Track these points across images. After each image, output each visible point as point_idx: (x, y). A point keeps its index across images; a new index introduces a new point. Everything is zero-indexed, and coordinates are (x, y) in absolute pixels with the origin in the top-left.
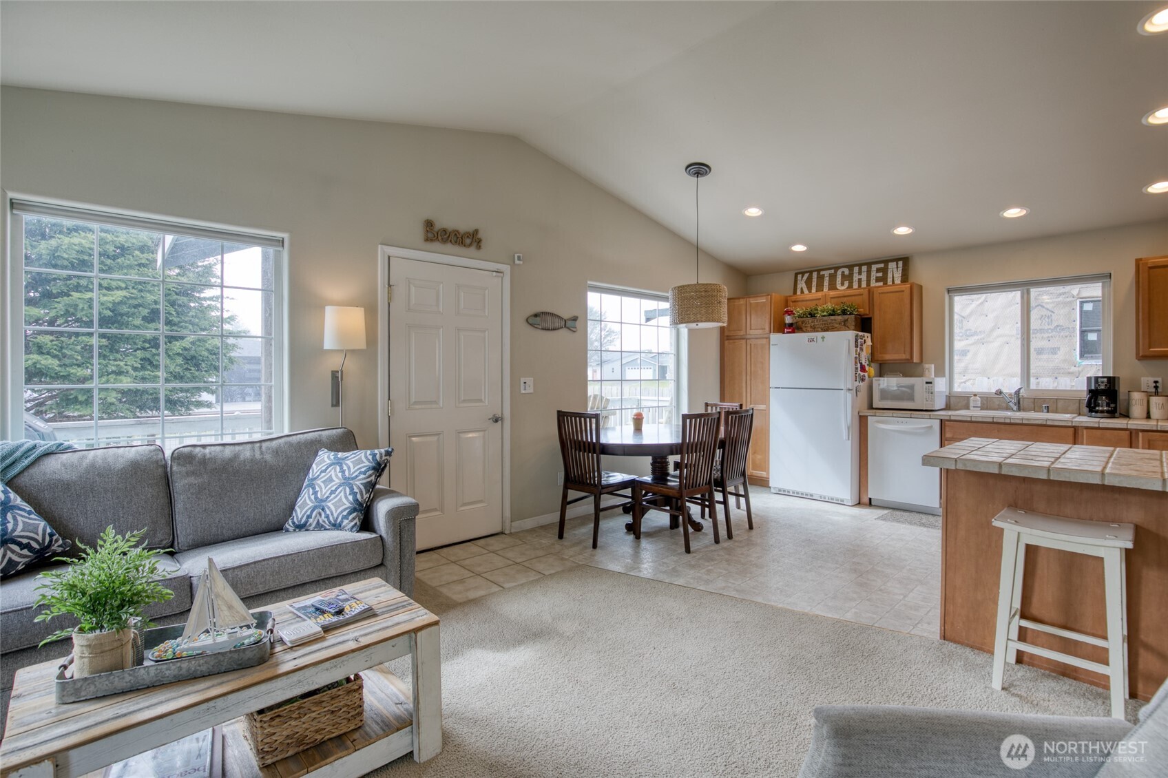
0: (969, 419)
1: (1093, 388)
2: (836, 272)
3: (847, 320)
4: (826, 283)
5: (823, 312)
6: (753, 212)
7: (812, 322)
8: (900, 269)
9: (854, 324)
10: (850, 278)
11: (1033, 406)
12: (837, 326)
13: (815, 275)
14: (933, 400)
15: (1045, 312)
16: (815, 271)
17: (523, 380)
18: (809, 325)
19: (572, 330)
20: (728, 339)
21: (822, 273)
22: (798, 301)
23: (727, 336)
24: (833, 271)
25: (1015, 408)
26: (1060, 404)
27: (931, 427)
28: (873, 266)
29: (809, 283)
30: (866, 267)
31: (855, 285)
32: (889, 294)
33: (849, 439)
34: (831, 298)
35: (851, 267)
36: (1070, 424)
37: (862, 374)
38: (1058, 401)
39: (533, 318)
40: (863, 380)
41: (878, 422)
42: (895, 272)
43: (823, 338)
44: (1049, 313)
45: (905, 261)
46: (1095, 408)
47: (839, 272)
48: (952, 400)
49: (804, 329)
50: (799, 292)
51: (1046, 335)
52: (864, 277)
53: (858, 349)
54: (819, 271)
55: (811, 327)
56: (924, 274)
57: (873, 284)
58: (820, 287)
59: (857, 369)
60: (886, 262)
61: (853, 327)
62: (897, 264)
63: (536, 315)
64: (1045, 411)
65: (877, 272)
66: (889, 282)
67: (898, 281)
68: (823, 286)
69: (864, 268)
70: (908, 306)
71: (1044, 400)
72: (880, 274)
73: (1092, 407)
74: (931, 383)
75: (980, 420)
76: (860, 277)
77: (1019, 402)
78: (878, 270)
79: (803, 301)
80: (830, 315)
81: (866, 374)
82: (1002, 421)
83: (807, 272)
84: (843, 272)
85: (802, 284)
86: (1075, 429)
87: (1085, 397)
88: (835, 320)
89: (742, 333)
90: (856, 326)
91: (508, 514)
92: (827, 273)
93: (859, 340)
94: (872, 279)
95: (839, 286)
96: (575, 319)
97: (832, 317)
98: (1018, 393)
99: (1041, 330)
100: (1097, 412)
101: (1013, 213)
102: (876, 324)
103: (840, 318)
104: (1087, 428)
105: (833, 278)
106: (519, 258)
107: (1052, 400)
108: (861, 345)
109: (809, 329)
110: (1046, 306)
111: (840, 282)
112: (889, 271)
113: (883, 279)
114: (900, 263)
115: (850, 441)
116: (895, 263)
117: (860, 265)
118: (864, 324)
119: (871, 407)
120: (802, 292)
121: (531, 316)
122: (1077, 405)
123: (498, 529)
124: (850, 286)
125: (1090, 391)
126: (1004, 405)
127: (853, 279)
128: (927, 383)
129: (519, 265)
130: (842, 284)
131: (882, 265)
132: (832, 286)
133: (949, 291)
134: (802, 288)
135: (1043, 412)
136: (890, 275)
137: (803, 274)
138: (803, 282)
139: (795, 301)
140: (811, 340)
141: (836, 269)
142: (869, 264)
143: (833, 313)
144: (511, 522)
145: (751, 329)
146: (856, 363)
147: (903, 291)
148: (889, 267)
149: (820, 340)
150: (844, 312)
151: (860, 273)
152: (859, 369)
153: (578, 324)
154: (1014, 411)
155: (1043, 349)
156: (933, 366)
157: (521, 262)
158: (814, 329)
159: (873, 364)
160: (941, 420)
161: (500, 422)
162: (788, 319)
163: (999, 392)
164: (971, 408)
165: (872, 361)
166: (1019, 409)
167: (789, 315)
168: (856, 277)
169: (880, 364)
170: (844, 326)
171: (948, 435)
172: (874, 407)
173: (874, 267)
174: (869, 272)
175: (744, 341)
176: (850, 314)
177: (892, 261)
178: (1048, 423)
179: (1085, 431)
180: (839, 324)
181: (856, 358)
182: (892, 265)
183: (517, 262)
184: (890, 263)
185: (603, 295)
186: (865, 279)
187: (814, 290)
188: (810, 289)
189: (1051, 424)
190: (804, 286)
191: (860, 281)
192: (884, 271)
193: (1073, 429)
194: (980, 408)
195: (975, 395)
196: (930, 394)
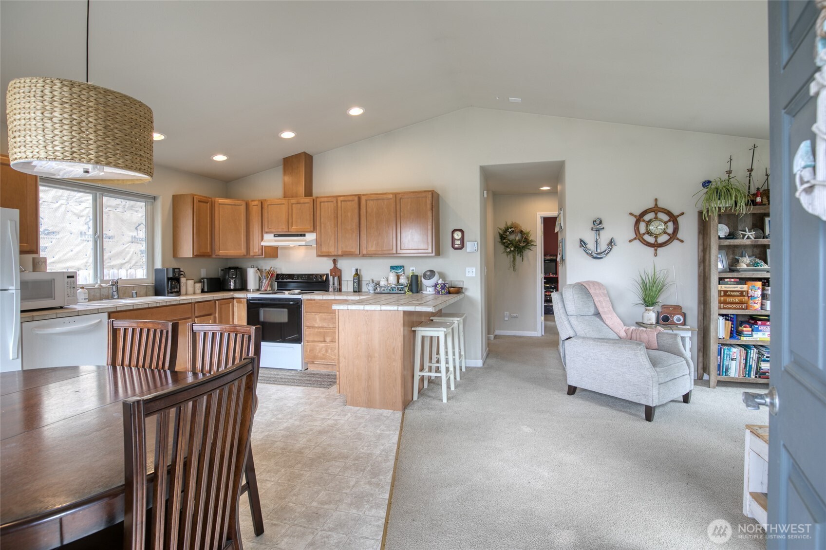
0: (132, 308)
14: (75, 295)
27: (101, 321)
74: (73, 277)
75: (140, 307)
82: (155, 305)
86: (192, 304)
122: (145, 289)
125: (169, 278)
126: (98, 295)
128: (69, 277)
135: (133, 297)
160: (108, 312)
178: (181, 303)
179: (196, 305)
194: (87, 300)
195: (82, 288)
196: (72, 289)
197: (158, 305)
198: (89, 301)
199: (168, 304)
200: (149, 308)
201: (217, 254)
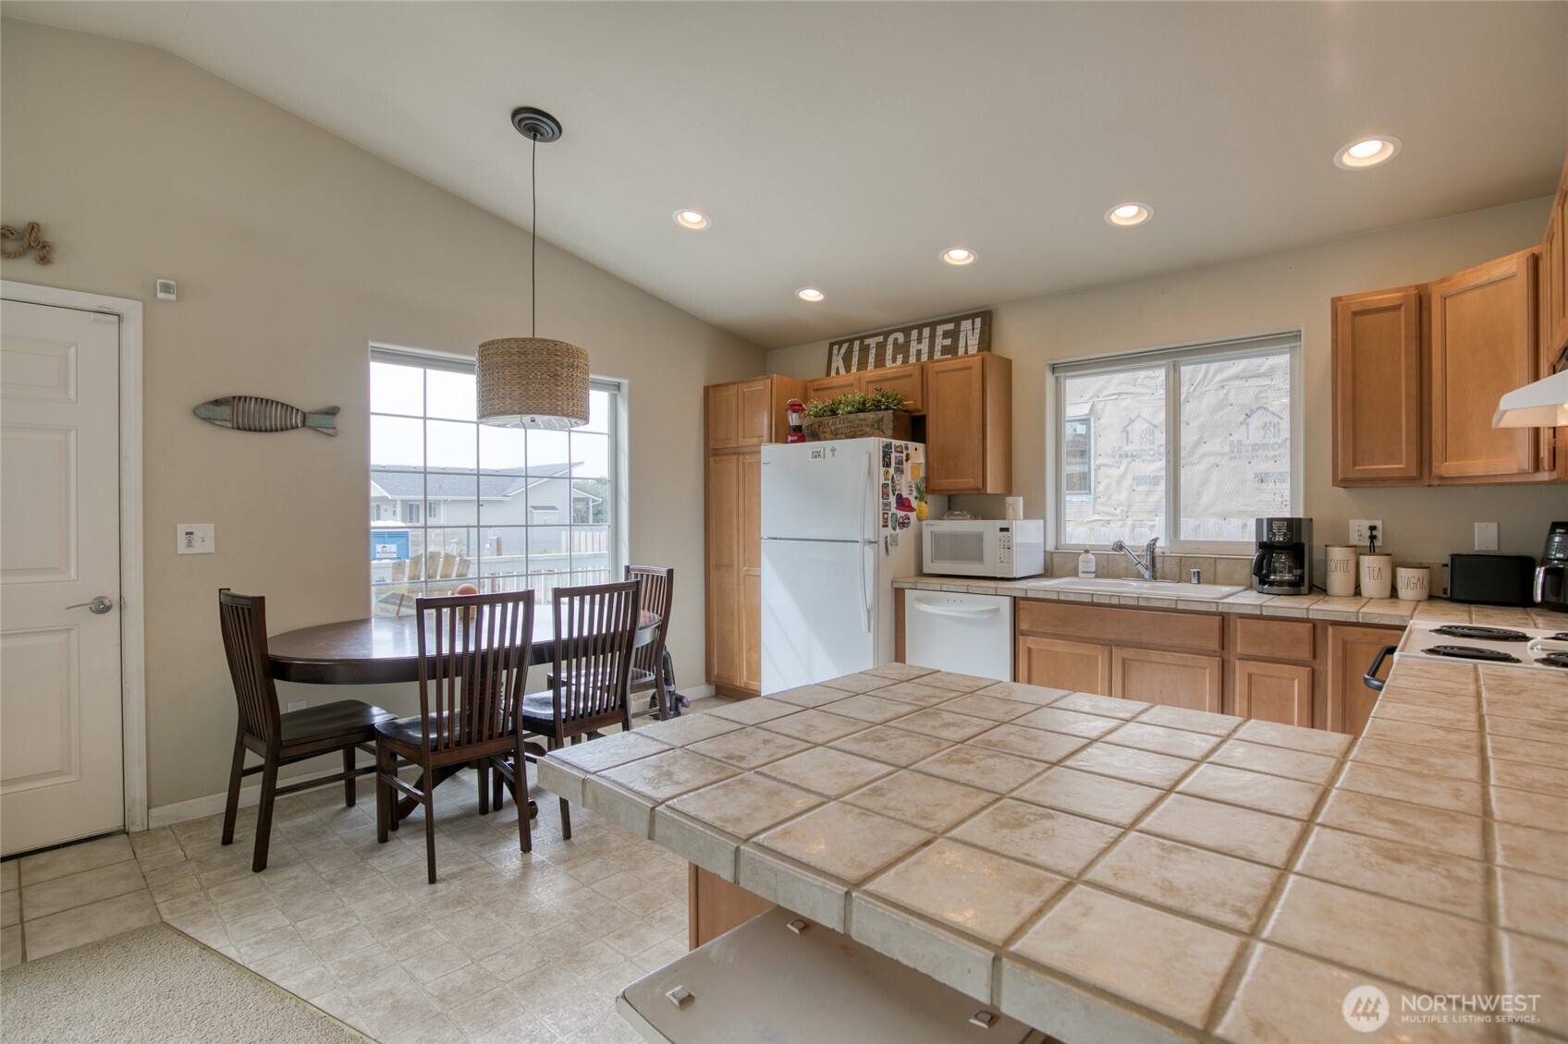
0: (1054, 597)
1: (1265, 539)
2: (886, 339)
3: (882, 420)
4: (871, 359)
5: (847, 406)
6: (692, 219)
7: (833, 424)
8: (977, 331)
9: (891, 425)
10: (902, 349)
11: (1178, 570)
12: (868, 429)
13: (857, 345)
14: (1010, 561)
15: (1269, 418)
16: (857, 339)
17: (182, 529)
18: (828, 430)
19: (330, 432)
20: (714, 455)
21: (867, 341)
22: (822, 389)
23: (714, 449)
24: (881, 339)
25: (1147, 574)
26: (1221, 567)
27: (997, 610)
28: (938, 327)
29: (847, 360)
30: (928, 329)
31: (912, 360)
32: (950, 374)
33: (869, 630)
34: (868, 382)
35: (906, 331)
36: (1214, 609)
37: (901, 514)
38: (1218, 562)
39: (211, 407)
40: (904, 524)
41: (920, 600)
42: (970, 337)
43: (833, 450)
44: (1276, 420)
45: (987, 318)
46: (1268, 576)
47: (891, 340)
48: (1056, 559)
49: (822, 436)
50: (833, 373)
51: (1271, 453)
52: (924, 347)
53: (892, 470)
54: (862, 339)
55: (832, 432)
56: (1015, 339)
57: (937, 355)
58: (863, 364)
59: (887, 505)
60: (957, 320)
61: (890, 432)
62: (973, 323)
63: (217, 402)
64: (1194, 580)
65: (943, 338)
66: (961, 351)
67: (973, 350)
68: (867, 363)
69: (926, 332)
70: (978, 394)
71: (1196, 561)
72: (948, 342)
73: (1262, 574)
74: (1007, 530)
76: (919, 347)
77: (1154, 565)
78: (946, 335)
79: (829, 388)
80: (859, 411)
81: (913, 516)
82: (1107, 601)
83: (845, 341)
84: (896, 339)
85: (838, 362)
86: (1223, 618)
87: (1253, 554)
88: (865, 420)
89: (733, 444)
90: (895, 429)
91: (138, 791)
92: (872, 342)
93: (893, 455)
94: (936, 349)
95: (888, 363)
96: (332, 412)
97: (861, 415)
98: (1151, 547)
99: (1263, 445)
100: (1272, 584)
101: (1127, 214)
102: (932, 427)
103: (871, 416)
104: (1243, 616)
105: (881, 348)
106: (166, 288)
107: (1208, 560)
108: (900, 462)
109: (828, 435)
110: (1271, 409)
111: (890, 357)
112: (962, 335)
113: (951, 350)
114: (978, 321)
115: (871, 635)
116: (970, 321)
117: (920, 327)
118: (914, 426)
119: (920, 573)
120: (838, 373)
121: (205, 404)
122: (1243, 569)
123: (113, 823)
124: (905, 361)
125: (1262, 546)
127: (909, 351)
128: (1003, 530)
129: (164, 301)
130: (894, 360)
131: (951, 326)
132: (880, 362)
133: (1054, 368)
134: (838, 369)
135: (1190, 582)
136: (962, 343)
137: (840, 344)
138: (840, 358)
139: (817, 390)
140: (816, 455)
141: (887, 334)
142: (933, 325)
143: (862, 408)
144: (149, 808)
145: (744, 437)
146: (885, 495)
147: (970, 368)
148: (962, 328)
149: (829, 453)
150: (877, 406)
151: (919, 341)
152: (894, 505)
153: (339, 421)
154: (1145, 580)
155: (1267, 474)
156: (1021, 498)
157: (173, 297)
158: (836, 435)
159: (929, 498)
160: (1015, 597)
161: (113, 614)
162: (794, 419)
163: (1120, 547)
164: (1080, 575)
165: (927, 492)
166: (1154, 577)
167: (795, 411)
168: (914, 347)
169: (949, 497)
170: (877, 429)
171: (1024, 626)
172: (925, 571)
173: (940, 330)
174: (932, 337)
175: (734, 457)
176: (886, 409)
177: (966, 317)
179: (1239, 621)
180: (872, 426)
181: (885, 486)
182: (966, 325)
183: (161, 295)
184: (963, 322)
185: (429, 371)
186: (927, 351)
187: (854, 369)
188: (848, 369)
189: (1184, 608)
190: (841, 364)
191: (919, 353)
192: (954, 335)
193: (1220, 618)
194: (1093, 575)
195: (1087, 551)
196: (1006, 550)
197: (1115, 601)
198: (1097, 577)
199: (1142, 603)
200: (1092, 604)
201: (1435, 471)
